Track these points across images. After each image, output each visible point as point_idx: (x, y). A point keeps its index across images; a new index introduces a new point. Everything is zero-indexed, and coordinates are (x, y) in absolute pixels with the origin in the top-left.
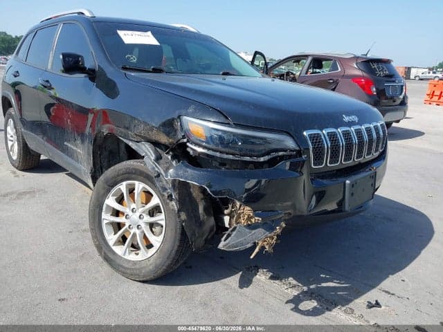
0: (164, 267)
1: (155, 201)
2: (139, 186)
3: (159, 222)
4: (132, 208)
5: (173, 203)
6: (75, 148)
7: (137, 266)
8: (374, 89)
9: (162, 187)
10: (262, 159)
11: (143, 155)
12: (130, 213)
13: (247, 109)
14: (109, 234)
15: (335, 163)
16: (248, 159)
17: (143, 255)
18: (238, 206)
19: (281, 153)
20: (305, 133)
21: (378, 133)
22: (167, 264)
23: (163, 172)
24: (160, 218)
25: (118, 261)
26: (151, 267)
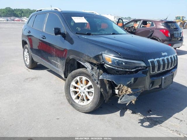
0: (94, 108)
1: (90, 83)
2: (84, 78)
3: (92, 91)
4: (81, 86)
5: (98, 85)
6: (56, 62)
7: (84, 107)
8: (169, 34)
9: (94, 79)
10: (133, 70)
11: (87, 67)
12: (81, 88)
13: (127, 51)
14: (73, 95)
15: (159, 71)
16: (128, 70)
17: (86, 103)
18: (122, 87)
19: (140, 68)
20: (149, 61)
21: (174, 59)
22: (95, 107)
23: (94, 74)
24: (92, 90)
25: (76, 105)
26: (89, 108)
